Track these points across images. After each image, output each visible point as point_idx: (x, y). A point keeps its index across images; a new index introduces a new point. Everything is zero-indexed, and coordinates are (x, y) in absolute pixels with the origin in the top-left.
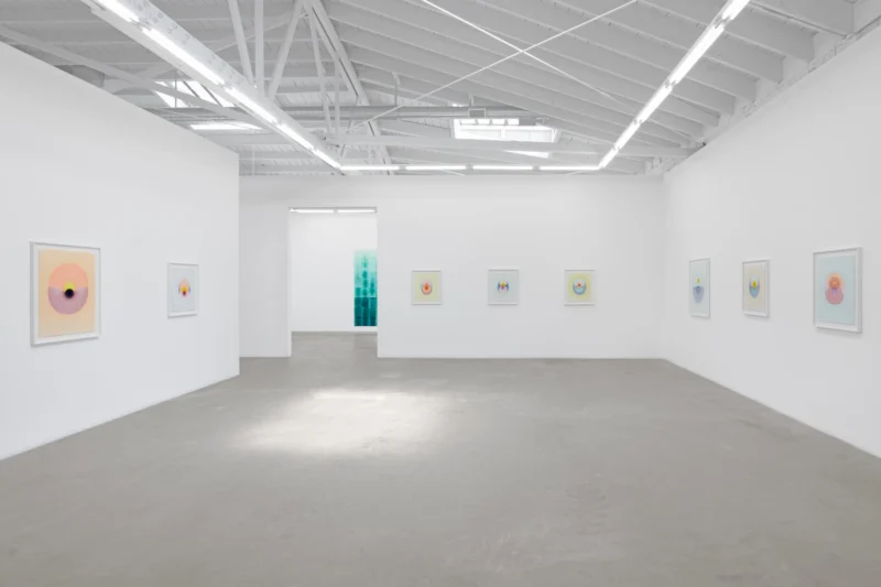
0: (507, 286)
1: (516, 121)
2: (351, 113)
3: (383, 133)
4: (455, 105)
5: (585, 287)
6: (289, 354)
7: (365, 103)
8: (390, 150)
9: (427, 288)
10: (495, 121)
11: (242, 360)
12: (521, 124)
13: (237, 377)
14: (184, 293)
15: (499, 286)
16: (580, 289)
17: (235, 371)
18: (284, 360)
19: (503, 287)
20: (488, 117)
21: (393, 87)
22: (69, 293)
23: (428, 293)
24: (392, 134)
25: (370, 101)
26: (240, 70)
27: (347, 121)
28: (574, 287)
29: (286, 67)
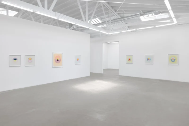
0: (150, 59)
1: (154, 14)
2: (114, 21)
3: (126, 23)
4: (138, 13)
5: (175, 60)
6: (103, 73)
7: (119, 17)
8: (129, 27)
9: (129, 60)
10: (149, 15)
11: (90, 73)
12: (155, 14)
13: (89, 76)
14: (78, 60)
15: (148, 59)
16: (173, 60)
17: (89, 75)
18: (101, 74)
19: (149, 59)
20: (147, 14)
21: (123, 13)
22: (58, 60)
23: (130, 61)
24: (128, 23)
25: (121, 17)
26: (83, 20)
27: (114, 23)
28: (171, 60)
29: (94, 17)
